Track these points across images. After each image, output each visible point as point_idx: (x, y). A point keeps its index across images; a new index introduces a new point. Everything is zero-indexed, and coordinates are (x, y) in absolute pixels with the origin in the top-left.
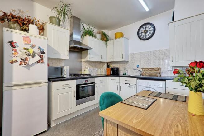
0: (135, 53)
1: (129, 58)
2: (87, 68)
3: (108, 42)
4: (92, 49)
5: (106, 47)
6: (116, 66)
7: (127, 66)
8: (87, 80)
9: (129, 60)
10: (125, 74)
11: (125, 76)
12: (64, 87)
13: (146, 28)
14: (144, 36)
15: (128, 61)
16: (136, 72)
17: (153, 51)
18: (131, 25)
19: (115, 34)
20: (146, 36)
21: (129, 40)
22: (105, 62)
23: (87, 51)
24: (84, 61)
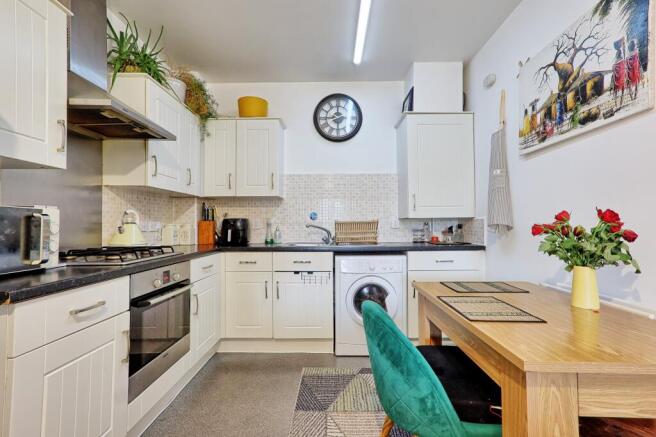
0: (306, 175)
1: (285, 188)
2: (130, 220)
3: (211, 124)
4: (174, 138)
5: (202, 140)
6: (235, 213)
7: (276, 216)
8: (167, 273)
9: (284, 196)
10: (272, 242)
11: (270, 247)
12: (79, 320)
13: (338, 106)
14: (332, 129)
15: (279, 199)
16: (309, 234)
17: (357, 176)
18: (295, 85)
19: (241, 102)
20: (338, 129)
21: (285, 131)
22: (194, 197)
23: (140, 142)
24: (111, 188)
